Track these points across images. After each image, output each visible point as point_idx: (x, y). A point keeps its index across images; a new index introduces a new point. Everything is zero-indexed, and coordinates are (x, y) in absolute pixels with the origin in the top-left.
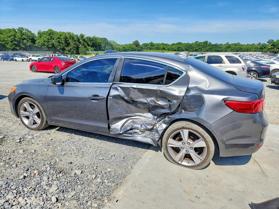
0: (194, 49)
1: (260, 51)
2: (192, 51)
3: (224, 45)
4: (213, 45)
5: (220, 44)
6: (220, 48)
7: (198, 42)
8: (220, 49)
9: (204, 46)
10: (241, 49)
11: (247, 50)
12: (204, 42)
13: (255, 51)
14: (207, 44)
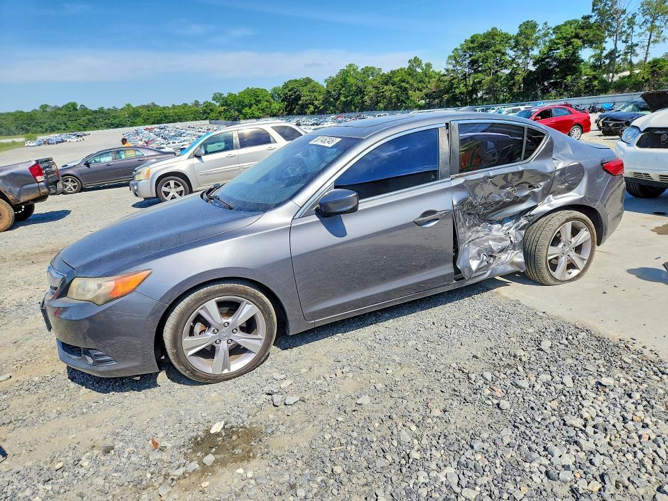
0: (45, 126)
1: (206, 119)
2: (43, 132)
3: (122, 109)
4: (95, 112)
5: (111, 108)
6: (114, 118)
7: (47, 106)
8: (116, 121)
9: (70, 116)
10: (166, 117)
11: (180, 119)
12: (66, 107)
13: (195, 119)
14: (77, 110)
